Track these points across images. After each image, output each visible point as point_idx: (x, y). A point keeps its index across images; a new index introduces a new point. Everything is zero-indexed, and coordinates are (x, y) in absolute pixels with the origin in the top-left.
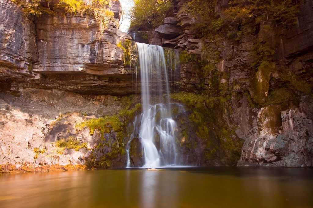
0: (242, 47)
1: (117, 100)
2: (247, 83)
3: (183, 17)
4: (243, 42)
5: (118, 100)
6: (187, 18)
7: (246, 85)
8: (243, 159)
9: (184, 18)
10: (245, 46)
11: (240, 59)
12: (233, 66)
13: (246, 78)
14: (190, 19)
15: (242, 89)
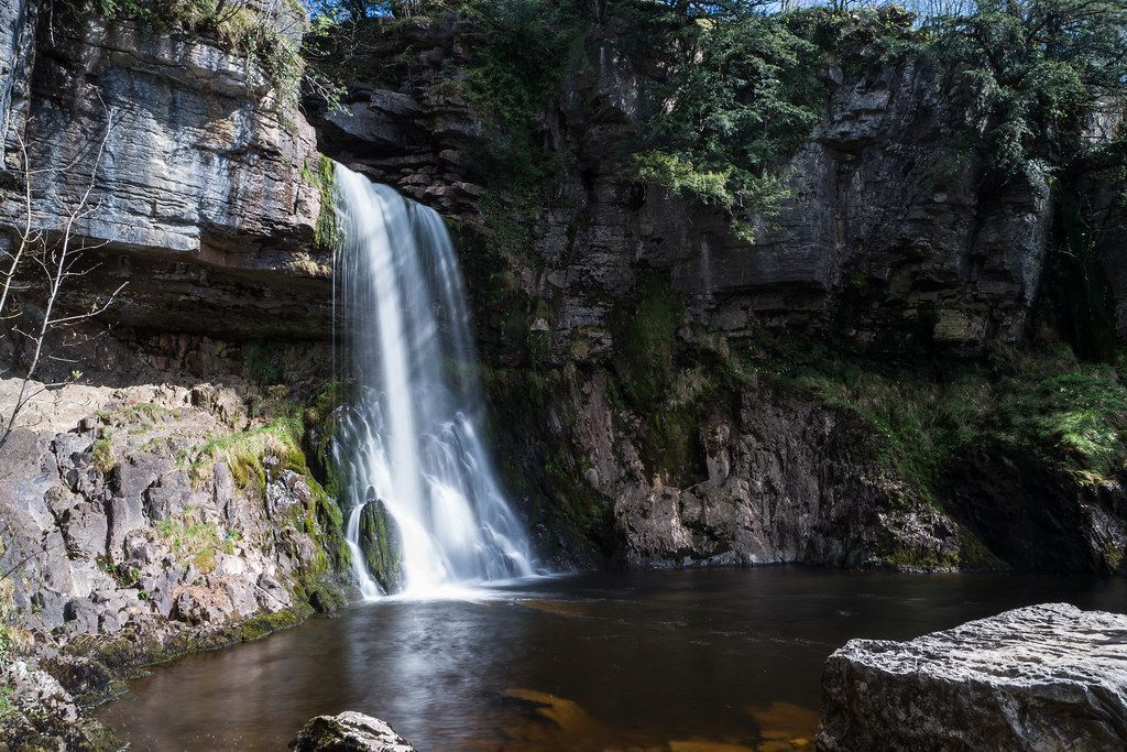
0: (595, 237)
1: (224, 354)
2: (603, 341)
3: (450, 108)
4: (599, 224)
5: (228, 356)
6: (461, 117)
7: (601, 344)
8: (636, 552)
9: (450, 112)
10: (601, 234)
11: (589, 268)
12: (568, 285)
13: (599, 326)
14: (471, 122)
15: (595, 355)
